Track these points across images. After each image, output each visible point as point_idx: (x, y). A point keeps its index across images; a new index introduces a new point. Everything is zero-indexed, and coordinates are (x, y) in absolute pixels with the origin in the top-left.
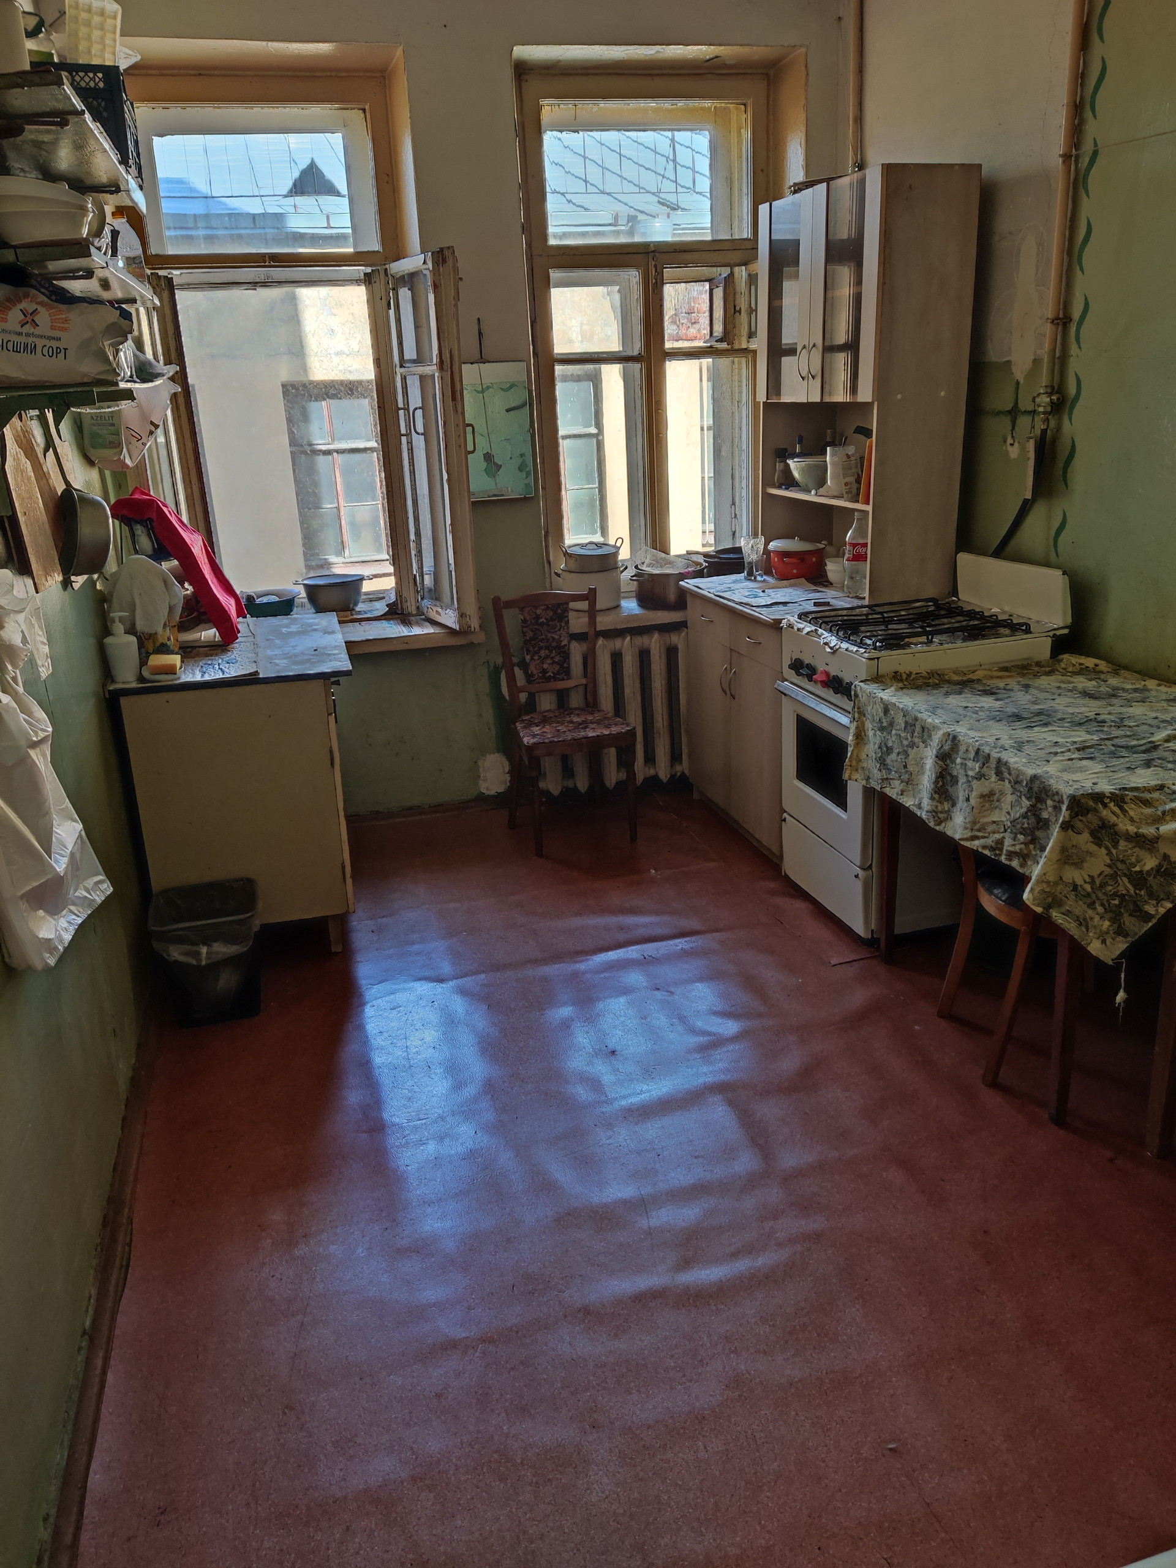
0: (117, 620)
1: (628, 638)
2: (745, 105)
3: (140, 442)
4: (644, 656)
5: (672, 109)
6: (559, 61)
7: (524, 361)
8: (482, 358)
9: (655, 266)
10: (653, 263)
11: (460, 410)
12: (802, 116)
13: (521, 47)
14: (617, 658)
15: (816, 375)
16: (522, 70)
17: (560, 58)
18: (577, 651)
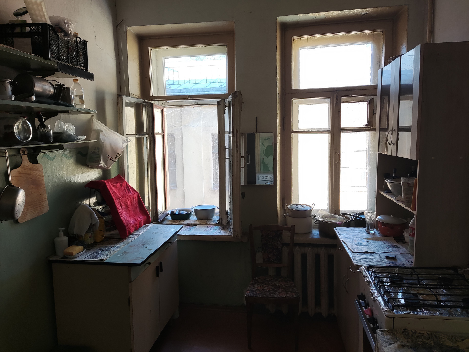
0: (61, 231)
1: (310, 249)
2: (382, 32)
3: (112, 160)
4: (317, 257)
5: (349, 36)
6: (299, 21)
7: (272, 133)
8: (256, 131)
9: (337, 96)
10: (336, 95)
11: (238, 152)
12: (406, 33)
13: (280, 17)
14: (304, 257)
15: (395, 144)
16: (285, 27)
17: (299, 20)
18: (285, 251)
